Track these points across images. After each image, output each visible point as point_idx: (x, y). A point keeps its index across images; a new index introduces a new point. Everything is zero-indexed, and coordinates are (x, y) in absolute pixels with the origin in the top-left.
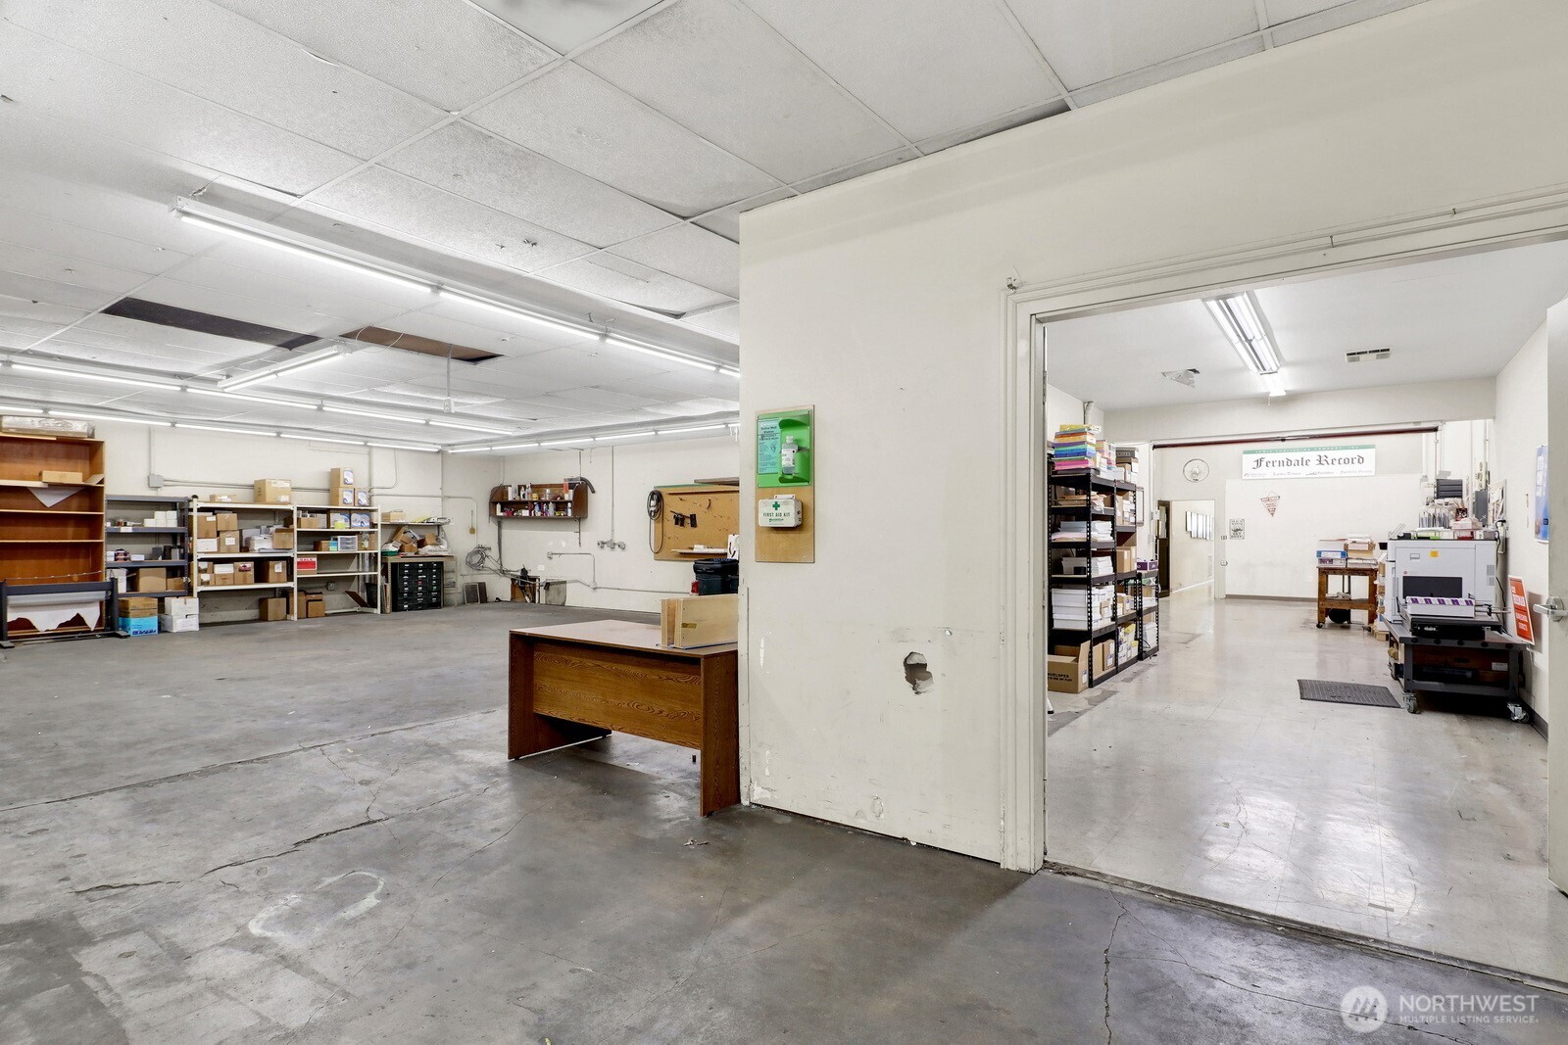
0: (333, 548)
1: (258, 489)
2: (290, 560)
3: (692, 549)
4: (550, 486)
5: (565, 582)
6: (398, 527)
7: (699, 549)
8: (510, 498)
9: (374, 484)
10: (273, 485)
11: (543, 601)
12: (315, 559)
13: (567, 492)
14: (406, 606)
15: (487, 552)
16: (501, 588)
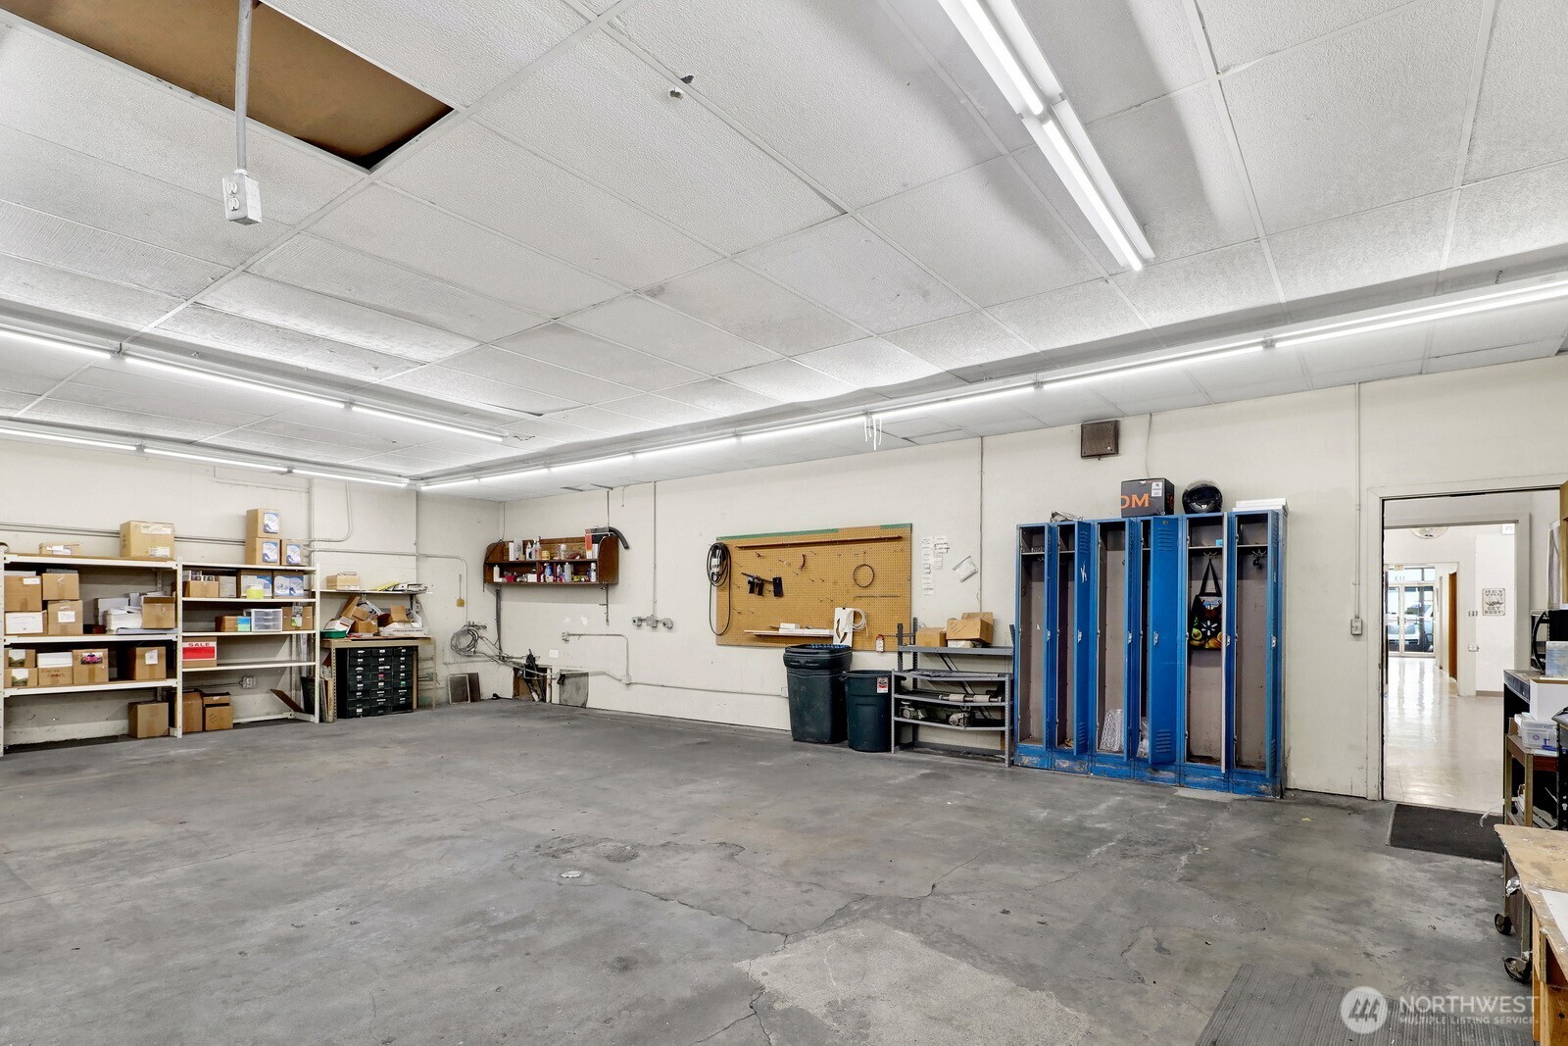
0: (243, 627)
1: (122, 537)
2: (170, 646)
3: (777, 629)
4: (567, 541)
5: (586, 675)
6: (350, 597)
7: (788, 629)
8: (512, 558)
9: (316, 535)
10: (144, 531)
11: (556, 700)
12: (213, 644)
13: (590, 548)
14: (359, 711)
15: (481, 632)
16: (498, 681)
